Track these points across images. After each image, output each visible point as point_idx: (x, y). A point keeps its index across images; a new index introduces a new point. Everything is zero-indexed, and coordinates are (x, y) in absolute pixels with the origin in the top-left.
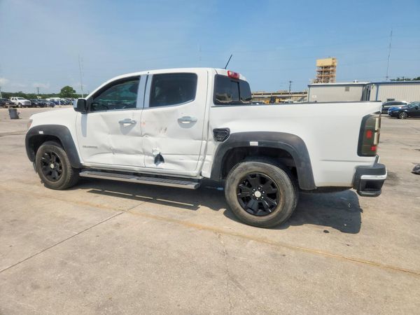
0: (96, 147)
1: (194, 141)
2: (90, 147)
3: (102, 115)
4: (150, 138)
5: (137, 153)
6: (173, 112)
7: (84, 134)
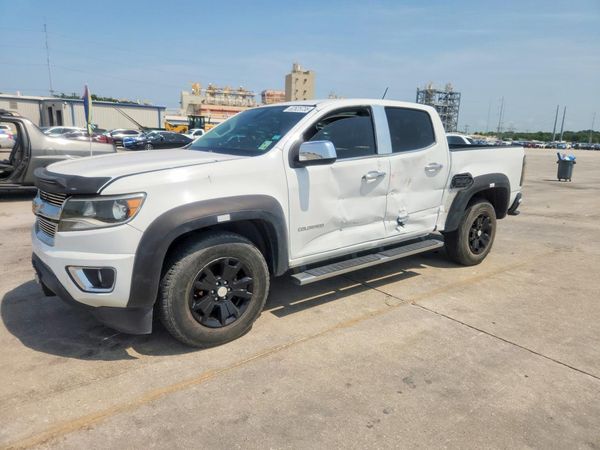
0: (321, 226)
1: (435, 191)
2: (311, 227)
3: (332, 168)
4: (395, 195)
5: (377, 219)
6: (419, 159)
7: (304, 206)
